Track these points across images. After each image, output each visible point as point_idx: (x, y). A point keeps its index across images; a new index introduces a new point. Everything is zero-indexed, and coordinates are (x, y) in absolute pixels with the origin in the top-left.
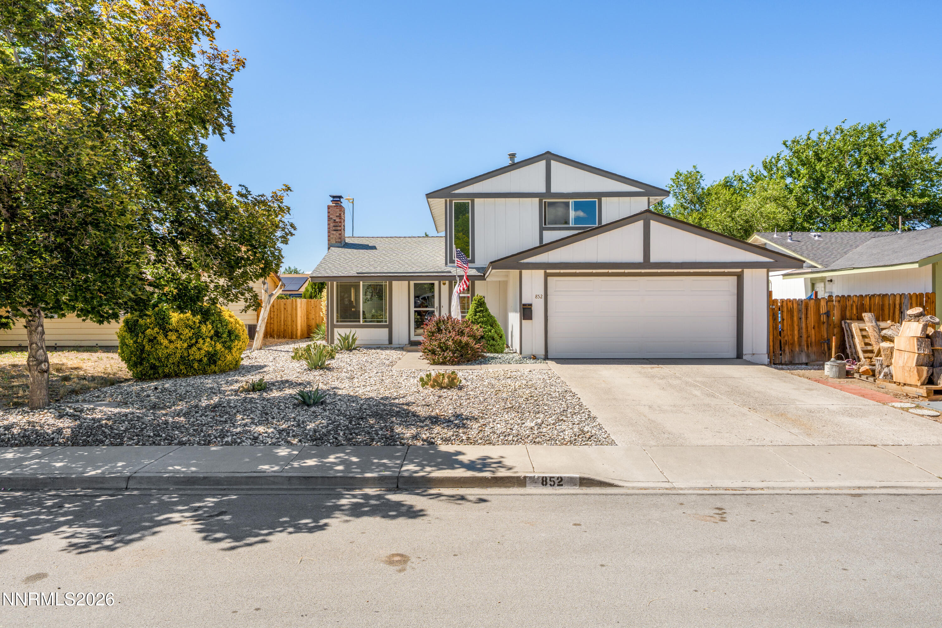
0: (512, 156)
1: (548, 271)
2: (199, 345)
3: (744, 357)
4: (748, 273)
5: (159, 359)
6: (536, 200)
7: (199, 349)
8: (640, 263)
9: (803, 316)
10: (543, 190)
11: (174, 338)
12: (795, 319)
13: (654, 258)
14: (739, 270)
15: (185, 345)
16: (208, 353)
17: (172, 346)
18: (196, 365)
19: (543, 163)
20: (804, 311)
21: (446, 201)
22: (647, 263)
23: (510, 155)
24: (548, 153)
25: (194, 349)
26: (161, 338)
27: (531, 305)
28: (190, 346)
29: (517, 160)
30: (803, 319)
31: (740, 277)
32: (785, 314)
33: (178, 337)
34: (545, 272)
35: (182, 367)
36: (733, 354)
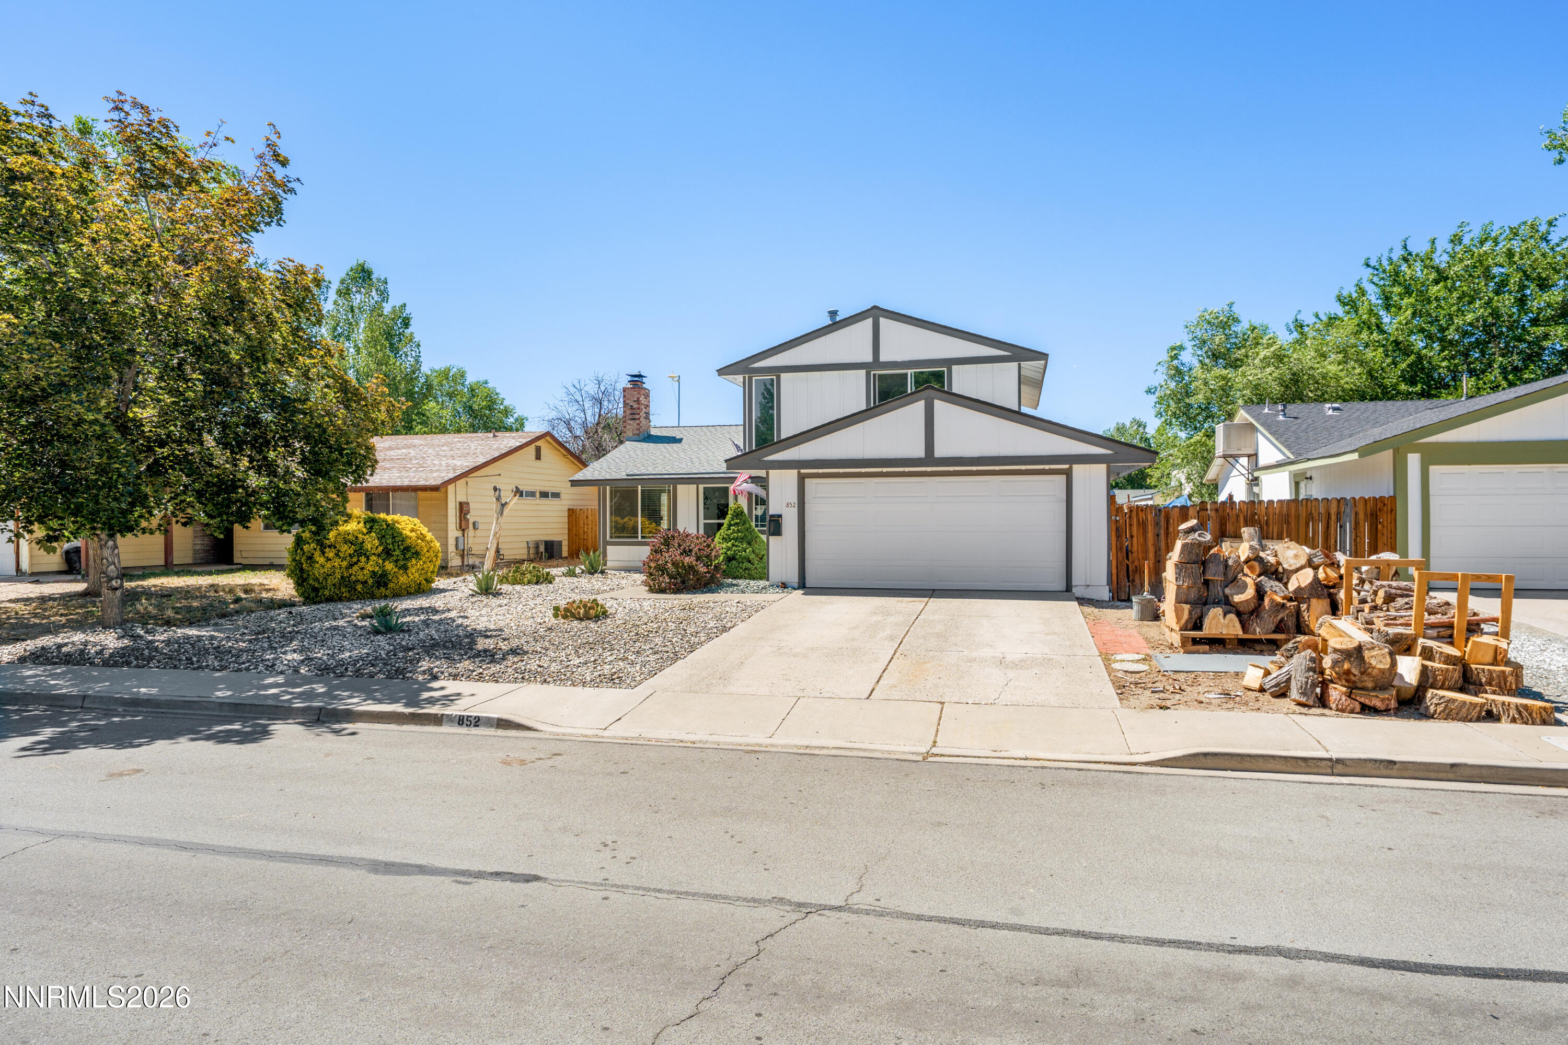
0: (833, 314)
1: (803, 471)
2: (361, 565)
3: (1074, 590)
4: (1077, 469)
5: (317, 580)
6: (863, 372)
7: (362, 569)
8: (920, 459)
9: (1162, 532)
10: (869, 358)
11: (331, 555)
12: (1150, 535)
13: (939, 452)
14: (1067, 466)
15: (345, 564)
16: (374, 573)
17: (329, 565)
18: (359, 587)
19: (870, 321)
20: (1163, 523)
21: (744, 378)
22: (930, 458)
23: (830, 312)
24: (875, 307)
25: (355, 568)
26: (317, 555)
27: (780, 516)
28: (351, 565)
29: (838, 319)
30: (1162, 537)
31: (1068, 474)
32: (1135, 528)
33: (337, 555)
34: (799, 472)
35: (343, 590)
36: (1060, 585)
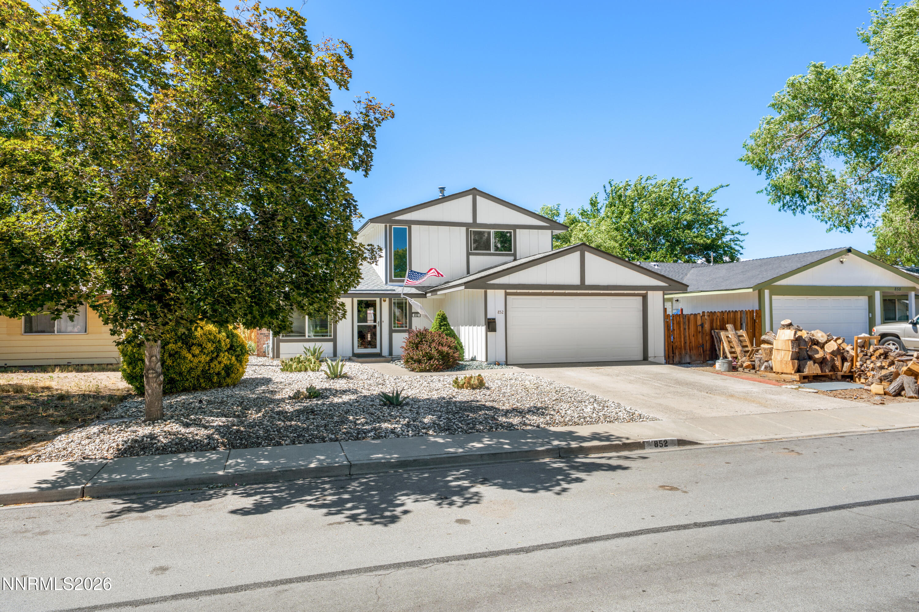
0: (442, 189)
1: (508, 291)
2: (219, 359)
3: (649, 359)
4: (650, 293)
5: (180, 374)
6: (464, 229)
7: (220, 363)
8: (578, 286)
9: (687, 327)
10: (470, 220)
11: (197, 352)
12: (682, 329)
13: (588, 282)
14: (645, 292)
15: (208, 359)
16: (226, 366)
17: (196, 360)
18: (215, 379)
19: (470, 198)
20: (687, 323)
21: (386, 226)
22: (583, 285)
23: (440, 188)
24: (474, 189)
25: (216, 362)
26: (185, 352)
27: (494, 319)
28: (212, 360)
29: (446, 194)
30: (687, 330)
31: (645, 298)
32: (675, 325)
33: (201, 351)
34: (506, 292)
35: (202, 381)
36: (640, 357)
